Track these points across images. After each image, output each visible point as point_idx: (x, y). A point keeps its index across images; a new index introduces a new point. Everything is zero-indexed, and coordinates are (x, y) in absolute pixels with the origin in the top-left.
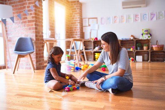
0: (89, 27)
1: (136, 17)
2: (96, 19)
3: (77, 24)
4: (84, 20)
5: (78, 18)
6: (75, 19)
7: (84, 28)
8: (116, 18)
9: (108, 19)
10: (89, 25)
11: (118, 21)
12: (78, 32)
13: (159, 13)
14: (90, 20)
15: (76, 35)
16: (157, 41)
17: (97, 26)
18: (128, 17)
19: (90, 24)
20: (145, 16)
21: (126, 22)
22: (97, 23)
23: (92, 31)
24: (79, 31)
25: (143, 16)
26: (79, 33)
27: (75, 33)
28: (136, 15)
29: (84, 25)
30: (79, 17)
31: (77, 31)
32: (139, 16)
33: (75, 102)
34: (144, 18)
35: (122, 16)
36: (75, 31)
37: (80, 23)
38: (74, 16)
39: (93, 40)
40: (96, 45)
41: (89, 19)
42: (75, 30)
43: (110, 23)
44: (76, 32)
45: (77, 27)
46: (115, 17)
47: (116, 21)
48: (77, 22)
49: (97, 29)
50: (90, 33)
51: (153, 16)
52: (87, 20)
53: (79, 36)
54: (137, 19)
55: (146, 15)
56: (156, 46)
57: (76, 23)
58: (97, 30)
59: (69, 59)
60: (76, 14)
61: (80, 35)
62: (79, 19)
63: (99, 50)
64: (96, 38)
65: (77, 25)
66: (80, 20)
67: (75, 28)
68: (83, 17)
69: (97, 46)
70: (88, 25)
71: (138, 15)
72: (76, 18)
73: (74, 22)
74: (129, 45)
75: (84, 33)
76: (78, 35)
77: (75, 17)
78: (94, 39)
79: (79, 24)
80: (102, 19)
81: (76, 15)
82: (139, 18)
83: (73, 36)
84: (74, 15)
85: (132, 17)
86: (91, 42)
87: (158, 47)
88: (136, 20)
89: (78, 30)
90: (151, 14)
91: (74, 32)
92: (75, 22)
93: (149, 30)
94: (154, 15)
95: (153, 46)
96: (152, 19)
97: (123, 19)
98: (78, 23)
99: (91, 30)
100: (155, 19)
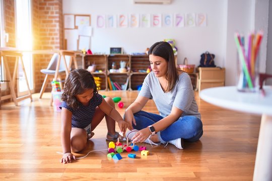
0: (76, 30)
1: (154, 19)
2: (88, 18)
3: (54, 23)
4: (66, 18)
5: (56, 13)
6: (50, 15)
7: (66, 31)
8: (123, 17)
9: (110, 19)
10: (76, 28)
11: (125, 23)
12: (57, 39)
13: (188, 16)
14: (77, 17)
15: (53, 43)
16: (186, 59)
17: (89, 29)
18: (143, 19)
19: (76, 25)
20: (168, 18)
21: (139, 26)
22: (90, 25)
23: (81, 37)
24: (58, 36)
25: (166, 18)
26: (58, 41)
27: (51, 41)
28: (155, 17)
29: (66, 26)
30: (58, 10)
31: (55, 37)
32: (160, 18)
33: (136, 171)
34: (166, 22)
35: (132, 16)
36: (51, 37)
37: (59, 21)
38: (48, 8)
39: (84, 53)
40: (89, 63)
41: (75, 16)
42: (50, 34)
43: (112, 26)
44: (53, 39)
45: (54, 30)
46: (121, 16)
47: (122, 23)
48: (54, 20)
49: (90, 34)
50: (78, 41)
51: (179, 19)
52: (72, 17)
53: (58, 45)
54: (156, 22)
55: (169, 16)
56: (185, 66)
57: (52, 21)
58: (90, 37)
59: (59, 89)
60: (52, 4)
61: (60, 43)
62: (58, 15)
63: (95, 71)
64: (90, 51)
65: (55, 26)
66: (59, 18)
67: (51, 30)
68: (65, 11)
69: (91, 65)
70: (73, 27)
71: (157, 17)
72: (52, 13)
73: (48, 19)
74: (143, 64)
75: (66, 40)
76: (57, 43)
77: (50, 11)
78: (86, 53)
79: (58, 24)
80: (98, 17)
81: (51, 7)
82: (158, 20)
83: (47, 45)
84: (47, 6)
85: (149, 18)
86: (81, 57)
87: (188, 68)
88: (154, 24)
89: (56, 34)
90: (178, 17)
91: (49, 39)
92: (50, 19)
93: (174, 40)
94: (181, 18)
95: (180, 66)
96: (178, 24)
97: (134, 20)
98: (56, 21)
99: (79, 36)
100: (182, 24)
